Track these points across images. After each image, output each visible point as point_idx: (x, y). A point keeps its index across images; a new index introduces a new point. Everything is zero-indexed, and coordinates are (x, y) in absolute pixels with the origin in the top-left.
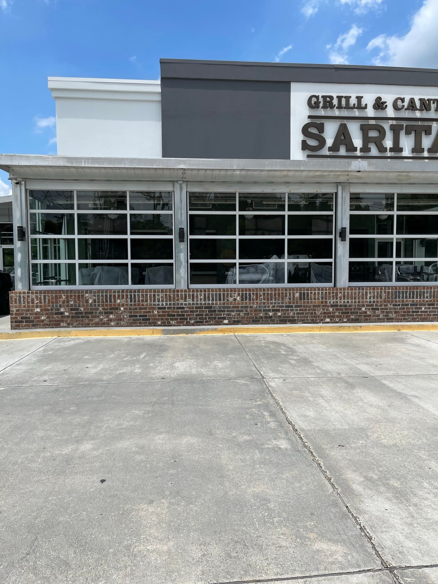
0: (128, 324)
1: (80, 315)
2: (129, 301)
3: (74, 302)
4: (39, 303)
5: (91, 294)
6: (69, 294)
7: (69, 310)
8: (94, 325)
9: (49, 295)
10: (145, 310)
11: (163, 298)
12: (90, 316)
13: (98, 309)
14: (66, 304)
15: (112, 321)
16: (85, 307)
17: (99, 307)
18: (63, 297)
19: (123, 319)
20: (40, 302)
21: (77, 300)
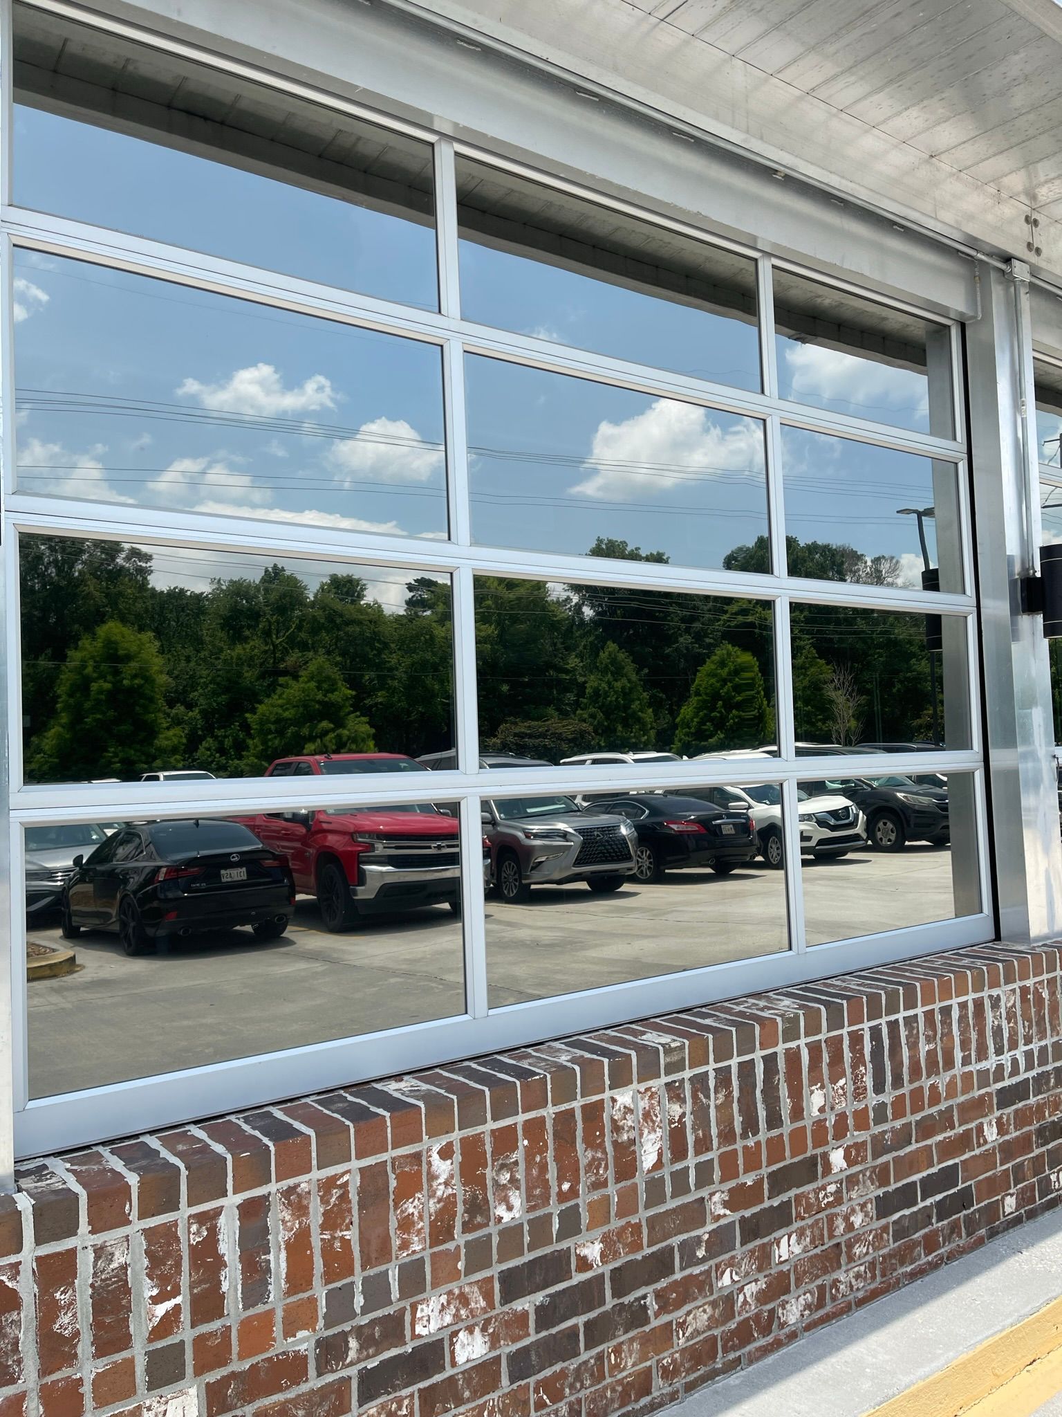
0: (874, 1277)
1: (580, 1320)
2: (869, 1081)
3: (529, 1197)
4: (185, 1316)
5: (658, 1084)
6: (491, 1125)
7: (488, 1296)
8: (679, 1383)
9: (305, 1182)
10: (950, 1133)
11: (1016, 1023)
12: (647, 1294)
13: (696, 1213)
14: (460, 1239)
15: (787, 1291)
16: (616, 1224)
17: (704, 1193)
18: (432, 1177)
19: (850, 1246)
20: (195, 1301)
21: (552, 1174)
